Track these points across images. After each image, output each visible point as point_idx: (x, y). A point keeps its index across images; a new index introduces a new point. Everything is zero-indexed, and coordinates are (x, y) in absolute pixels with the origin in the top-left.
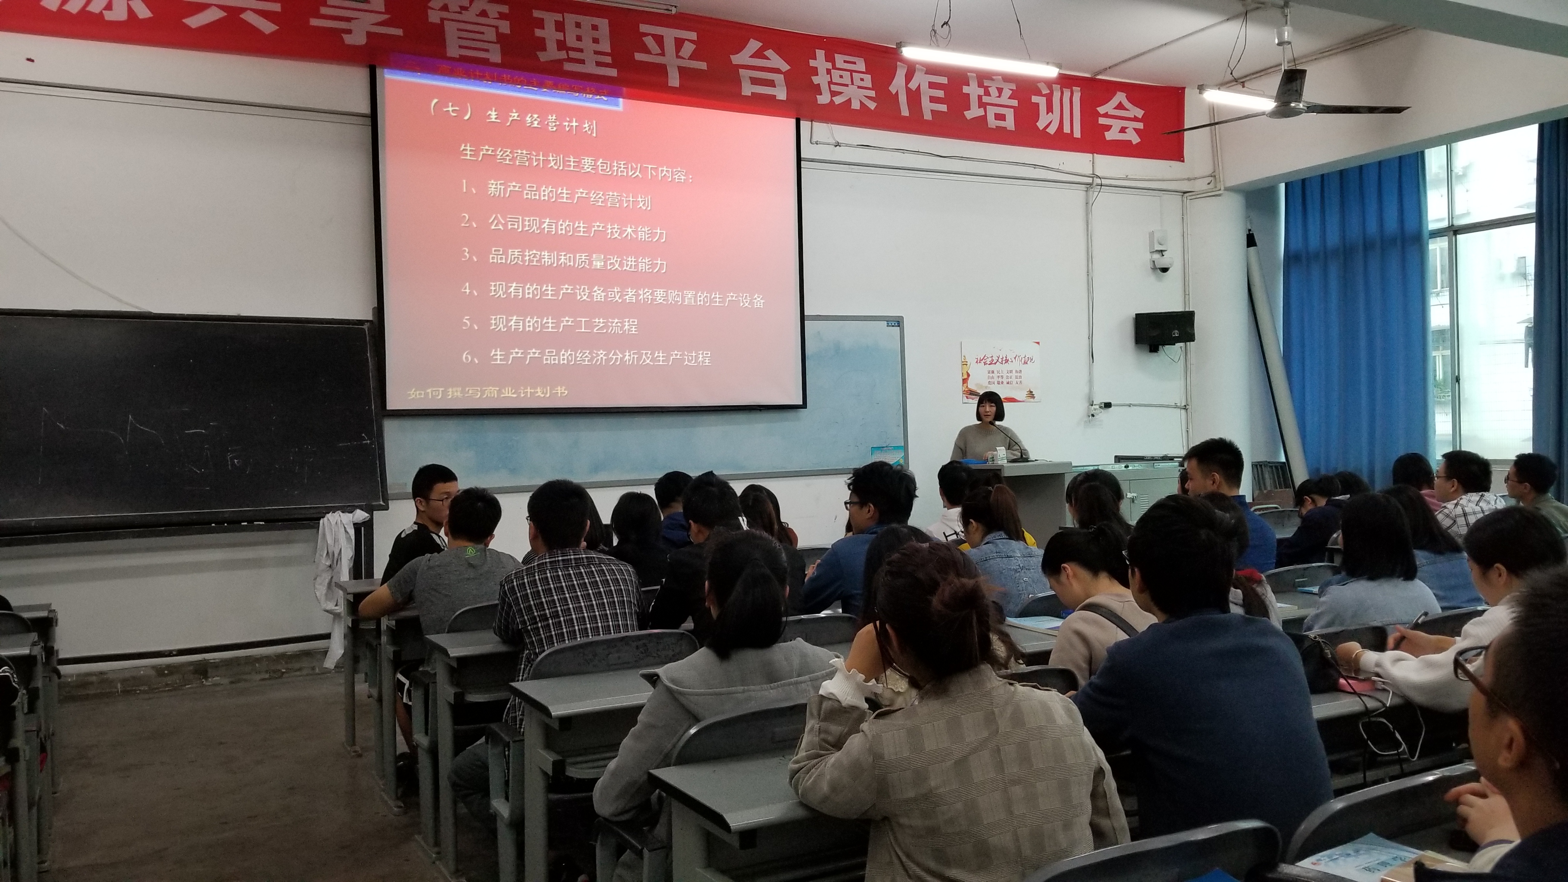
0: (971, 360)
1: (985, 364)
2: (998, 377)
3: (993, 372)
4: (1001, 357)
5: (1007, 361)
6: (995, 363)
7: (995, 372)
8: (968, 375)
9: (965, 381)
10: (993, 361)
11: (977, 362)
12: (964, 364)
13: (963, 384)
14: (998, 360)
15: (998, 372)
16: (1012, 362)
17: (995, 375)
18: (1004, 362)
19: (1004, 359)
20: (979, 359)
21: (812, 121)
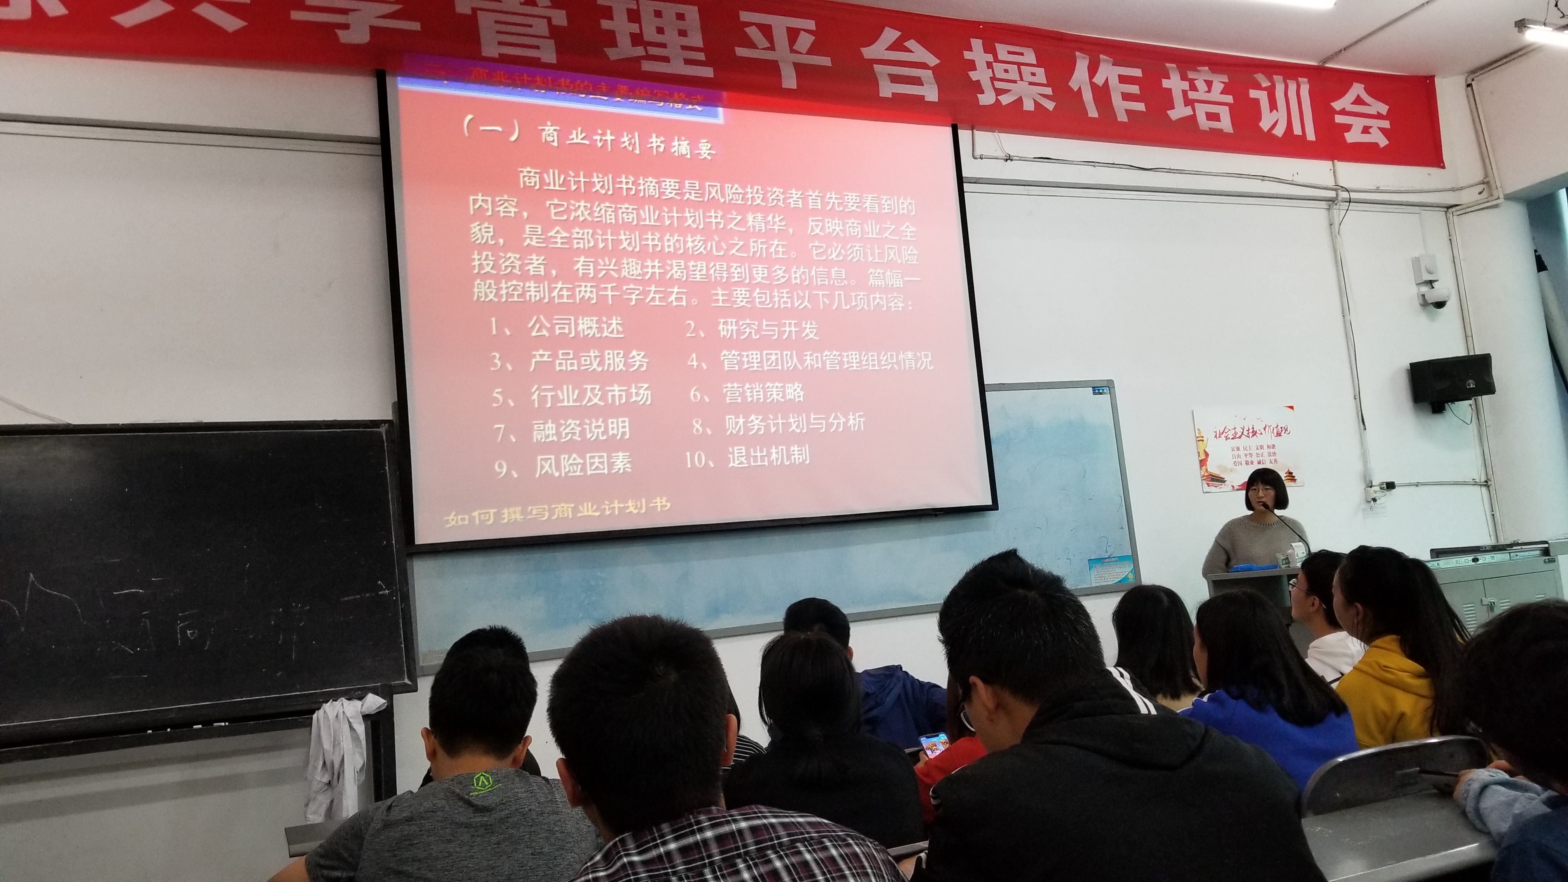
0: (1208, 435)
1: (1227, 438)
2: (1246, 455)
3: (1238, 449)
4: (1246, 429)
5: (1254, 433)
6: (1240, 437)
7: (1241, 448)
8: (1207, 455)
9: (1203, 463)
10: (1236, 433)
11: (1216, 436)
12: (1200, 440)
13: (1201, 467)
14: (1243, 433)
15: (1245, 449)
16: (1261, 434)
17: (1242, 453)
18: (1251, 435)
19: (1251, 431)
20: (1218, 432)
21: (972, 130)
